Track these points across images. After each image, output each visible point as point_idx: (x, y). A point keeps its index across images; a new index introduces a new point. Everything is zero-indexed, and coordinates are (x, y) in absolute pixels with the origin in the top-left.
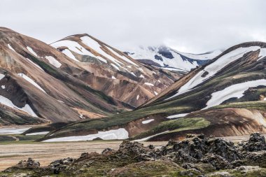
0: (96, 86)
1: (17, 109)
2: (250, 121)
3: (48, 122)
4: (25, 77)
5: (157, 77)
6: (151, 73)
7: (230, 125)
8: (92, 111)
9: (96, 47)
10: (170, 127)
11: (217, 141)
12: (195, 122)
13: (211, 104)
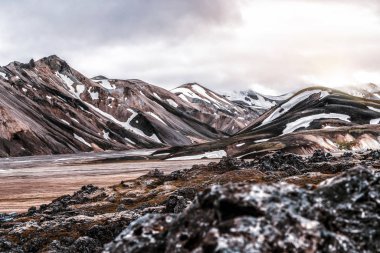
0: (203, 120)
1: (147, 137)
2: (315, 144)
3: (169, 146)
4: (152, 115)
5: (246, 113)
6: (242, 110)
7: (300, 147)
8: (201, 138)
9: (202, 92)
10: (257, 149)
11: (290, 156)
12: (274, 145)
13: (286, 132)
